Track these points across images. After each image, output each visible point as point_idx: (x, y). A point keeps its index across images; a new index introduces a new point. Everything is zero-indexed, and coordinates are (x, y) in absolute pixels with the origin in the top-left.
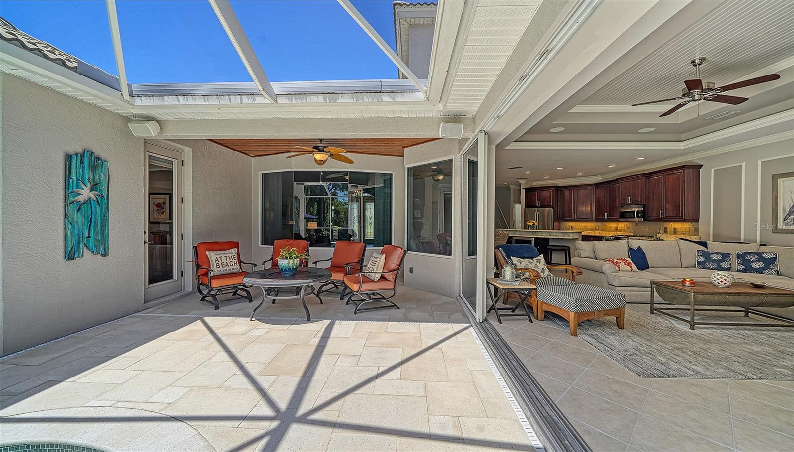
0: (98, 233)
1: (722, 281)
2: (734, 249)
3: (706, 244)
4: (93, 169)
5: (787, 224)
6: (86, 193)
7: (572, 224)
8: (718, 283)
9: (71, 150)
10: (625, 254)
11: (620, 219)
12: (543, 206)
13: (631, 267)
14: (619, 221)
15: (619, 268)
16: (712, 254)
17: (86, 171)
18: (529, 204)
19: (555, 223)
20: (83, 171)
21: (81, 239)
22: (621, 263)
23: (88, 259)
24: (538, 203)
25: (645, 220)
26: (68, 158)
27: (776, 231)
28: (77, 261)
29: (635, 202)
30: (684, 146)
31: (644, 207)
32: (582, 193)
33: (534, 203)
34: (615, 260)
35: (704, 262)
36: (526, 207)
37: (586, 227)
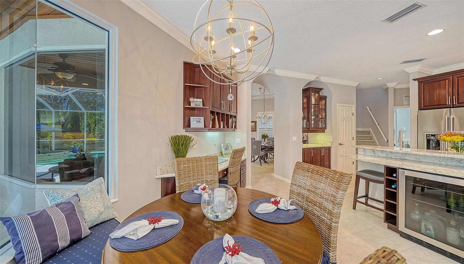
12: (461, 104)
18: (429, 104)
24: (449, 100)
33: (440, 100)
36: (420, 109)
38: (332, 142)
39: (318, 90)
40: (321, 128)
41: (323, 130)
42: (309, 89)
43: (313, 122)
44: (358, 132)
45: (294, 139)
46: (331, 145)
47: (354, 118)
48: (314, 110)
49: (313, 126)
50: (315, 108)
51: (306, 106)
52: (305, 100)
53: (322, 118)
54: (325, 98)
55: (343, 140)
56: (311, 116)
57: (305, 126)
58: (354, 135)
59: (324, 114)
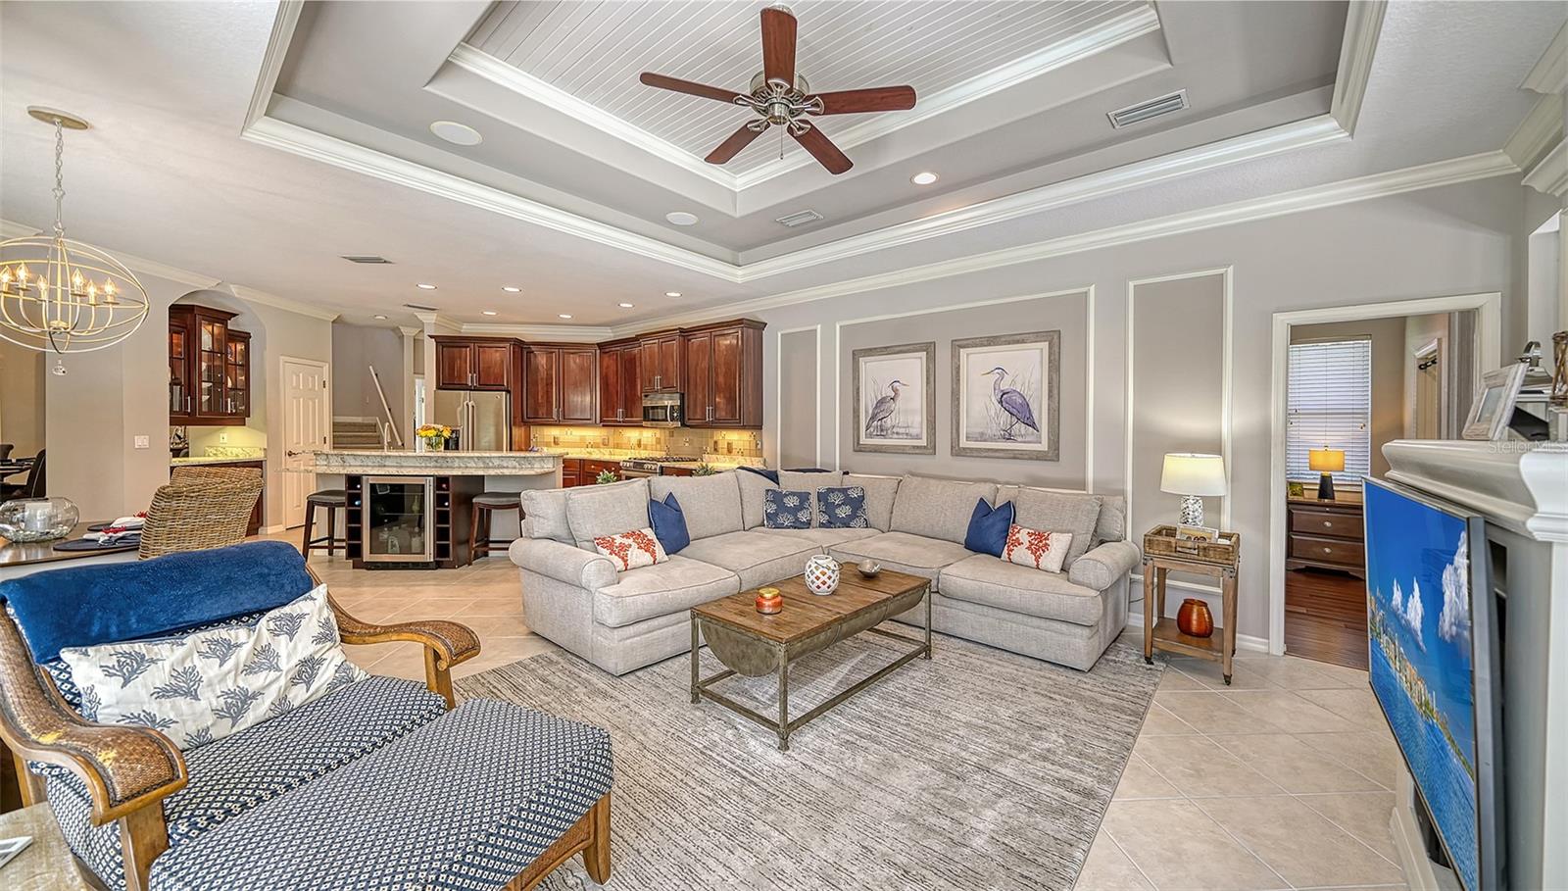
1: (824, 583)
2: (812, 484)
3: (777, 476)
5: (870, 436)
7: (554, 432)
8: (818, 587)
10: (639, 519)
11: (644, 423)
12: (483, 386)
13: (653, 554)
14: (642, 426)
15: (625, 561)
16: (786, 495)
18: (448, 380)
19: (515, 431)
22: (630, 546)
24: (470, 379)
25: (684, 425)
27: (859, 449)
29: (667, 388)
30: (744, 275)
31: (682, 396)
32: (575, 362)
33: (460, 377)
34: (619, 540)
35: (776, 514)
36: (439, 388)
37: (583, 438)
38: (265, 449)
39: (221, 317)
40: (232, 414)
41: (240, 418)
42: (193, 310)
43: (205, 398)
44: (336, 426)
45: (141, 441)
46: (263, 455)
47: (327, 393)
48: (209, 367)
49: (205, 409)
50: (211, 359)
51: (180, 353)
52: (180, 339)
53: (234, 388)
54: (245, 338)
55: (299, 443)
56: (201, 381)
57: (176, 408)
58: (328, 432)
59: (243, 378)
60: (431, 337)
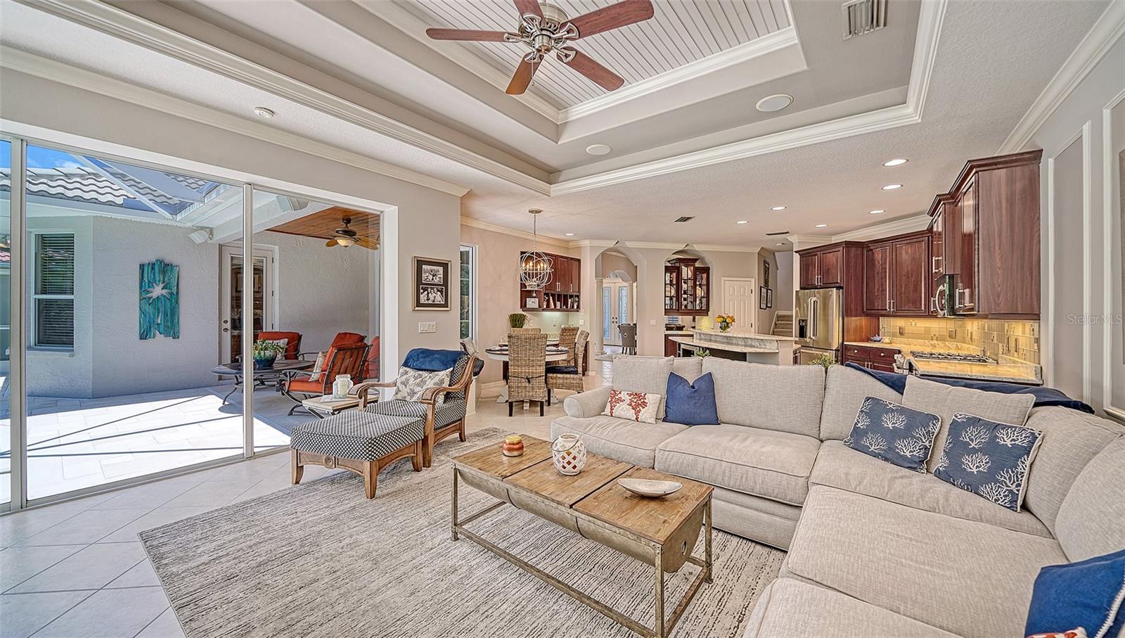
0: (168, 321)
3: (903, 384)
4: (164, 272)
6: (158, 291)
9: (146, 261)
12: (825, 285)
17: (157, 275)
18: (806, 282)
20: (154, 275)
21: (152, 325)
23: (160, 342)
24: (817, 279)
26: (142, 267)
28: (150, 341)
31: (951, 278)
32: (907, 253)
33: (812, 279)
34: (622, 395)
35: (865, 431)
36: (801, 288)
37: (927, 330)
40: (698, 310)
41: (703, 312)
47: (754, 296)
49: (683, 307)
53: (701, 297)
54: (706, 270)
58: (753, 320)
60: (796, 252)
